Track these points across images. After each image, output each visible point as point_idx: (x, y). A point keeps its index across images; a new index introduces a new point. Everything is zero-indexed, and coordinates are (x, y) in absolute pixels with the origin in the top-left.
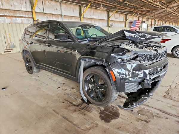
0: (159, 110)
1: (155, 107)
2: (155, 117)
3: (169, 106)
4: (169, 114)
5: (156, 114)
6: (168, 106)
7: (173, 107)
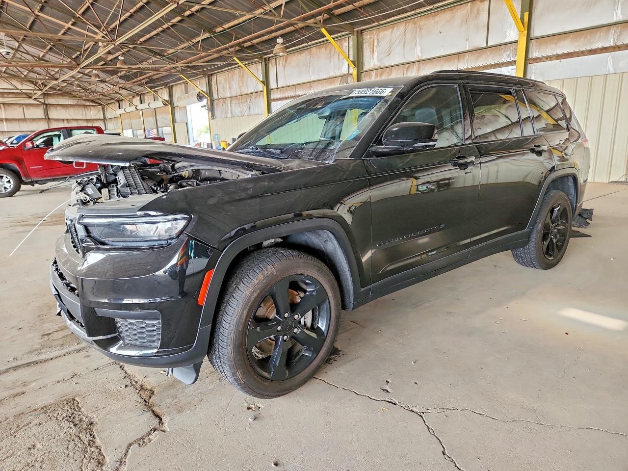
0: (46, 361)
1: (60, 358)
2: (39, 346)
3: (34, 384)
4: (15, 368)
5: (42, 351)
6: (33, 381)
7: (19, 390)
